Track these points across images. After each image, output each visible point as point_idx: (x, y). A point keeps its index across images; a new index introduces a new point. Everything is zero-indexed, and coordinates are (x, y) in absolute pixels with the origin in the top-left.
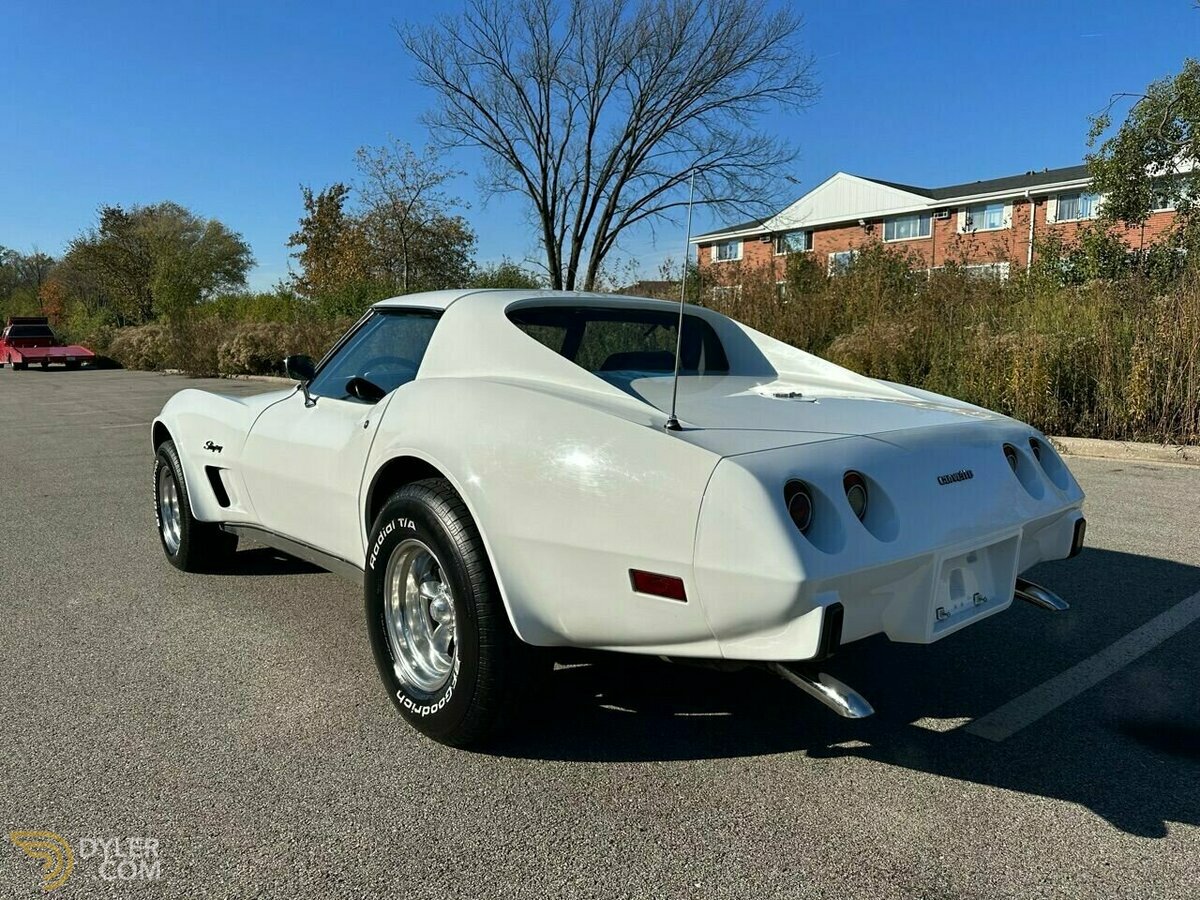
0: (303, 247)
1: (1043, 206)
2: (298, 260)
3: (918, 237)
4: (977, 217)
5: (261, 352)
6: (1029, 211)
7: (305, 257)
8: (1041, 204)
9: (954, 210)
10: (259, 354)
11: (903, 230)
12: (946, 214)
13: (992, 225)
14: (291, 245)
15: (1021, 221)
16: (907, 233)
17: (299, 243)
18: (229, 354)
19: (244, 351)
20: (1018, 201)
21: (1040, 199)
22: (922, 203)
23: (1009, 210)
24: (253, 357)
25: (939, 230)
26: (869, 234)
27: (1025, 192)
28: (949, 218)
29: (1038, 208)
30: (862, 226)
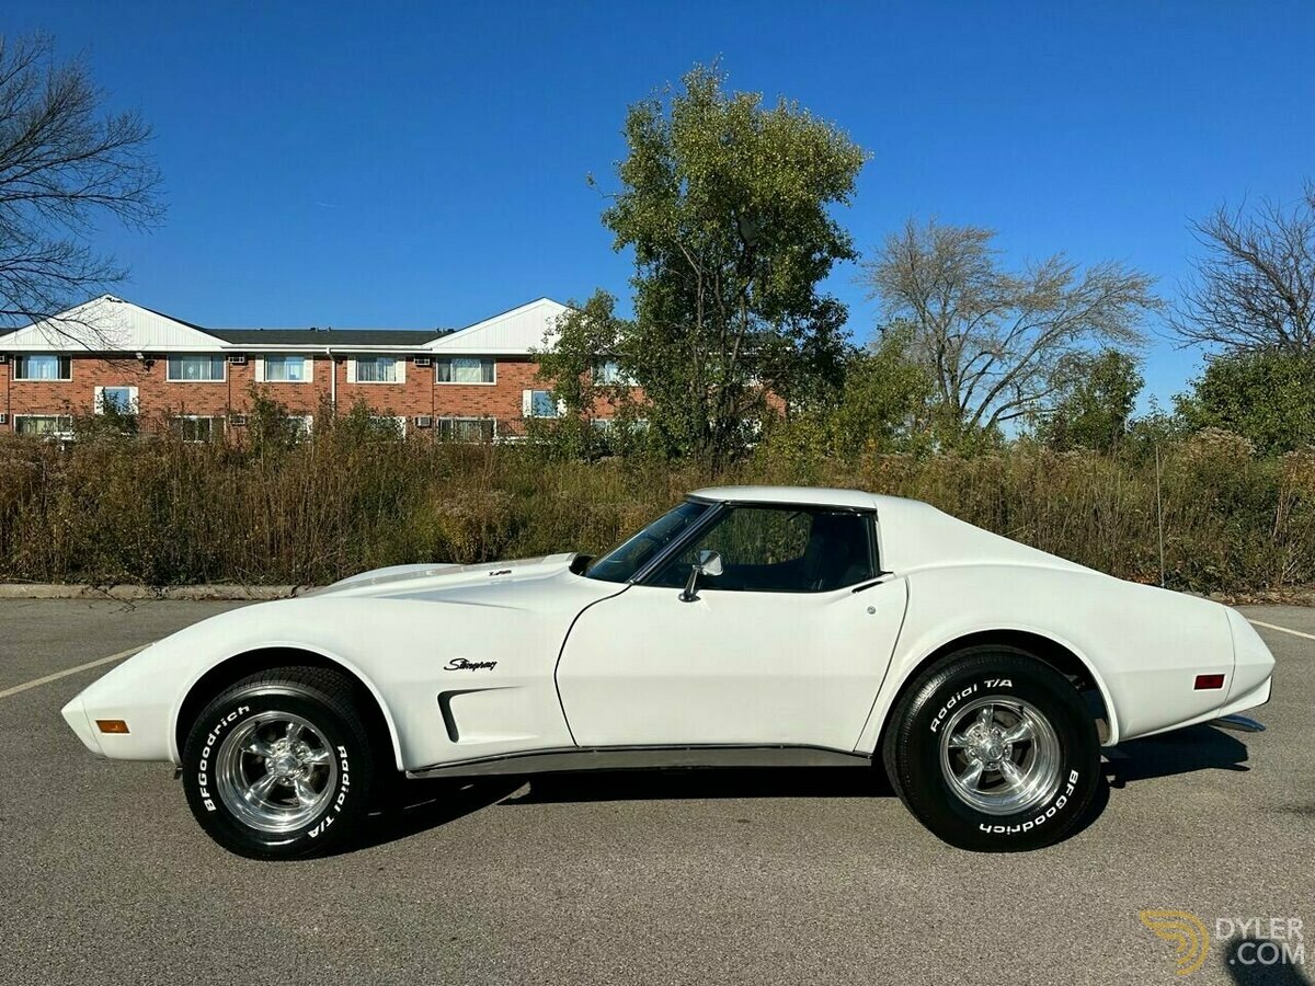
1: (343, 365)
3: (210, 381)
4: (276, 366)
6: (330, 368)
8: (341, 363)
9: (251, 357)
11: (191, 370)
12: (242, 360)
13: (293, 377)
15: (321, 376)
16: (196, 374)
20: (318, 357)
21: (341, 358)
22: (216, 345)
23: (309, 365)
25: (235, 376)
26: (148, 370)
27: (327, 349)
28: (246, 364)
29: (338, 366)
30: (140, 360)
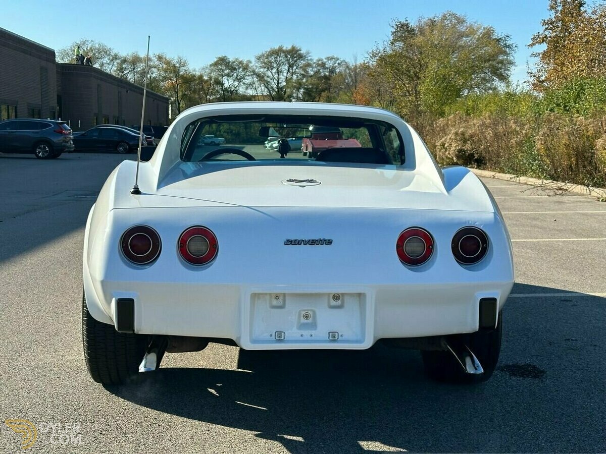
0: (544, 47)
2: (538, 59)
5: (468, 146)
7: (545, 55)
10: (465, 148)
14: (531, 45)
17: (540, 43)
18: (444, 147)
19: (454, 145)
24: (460, 151)
